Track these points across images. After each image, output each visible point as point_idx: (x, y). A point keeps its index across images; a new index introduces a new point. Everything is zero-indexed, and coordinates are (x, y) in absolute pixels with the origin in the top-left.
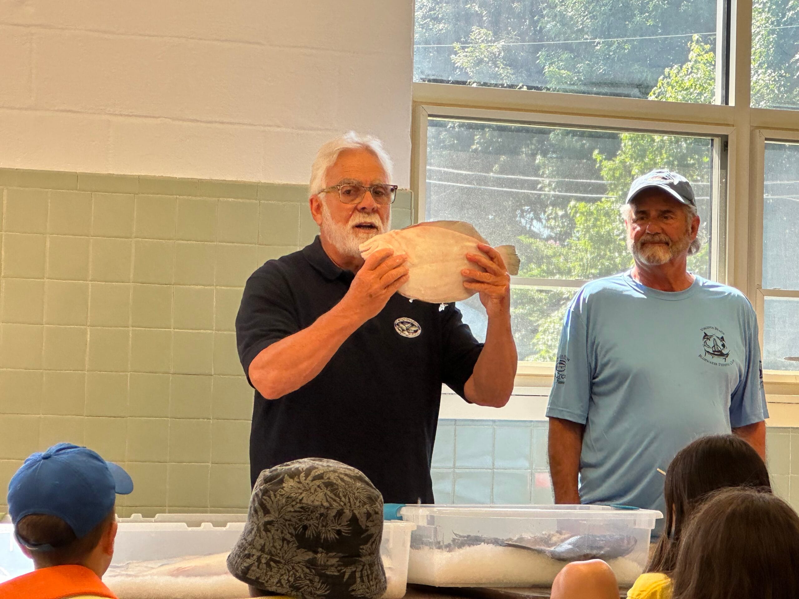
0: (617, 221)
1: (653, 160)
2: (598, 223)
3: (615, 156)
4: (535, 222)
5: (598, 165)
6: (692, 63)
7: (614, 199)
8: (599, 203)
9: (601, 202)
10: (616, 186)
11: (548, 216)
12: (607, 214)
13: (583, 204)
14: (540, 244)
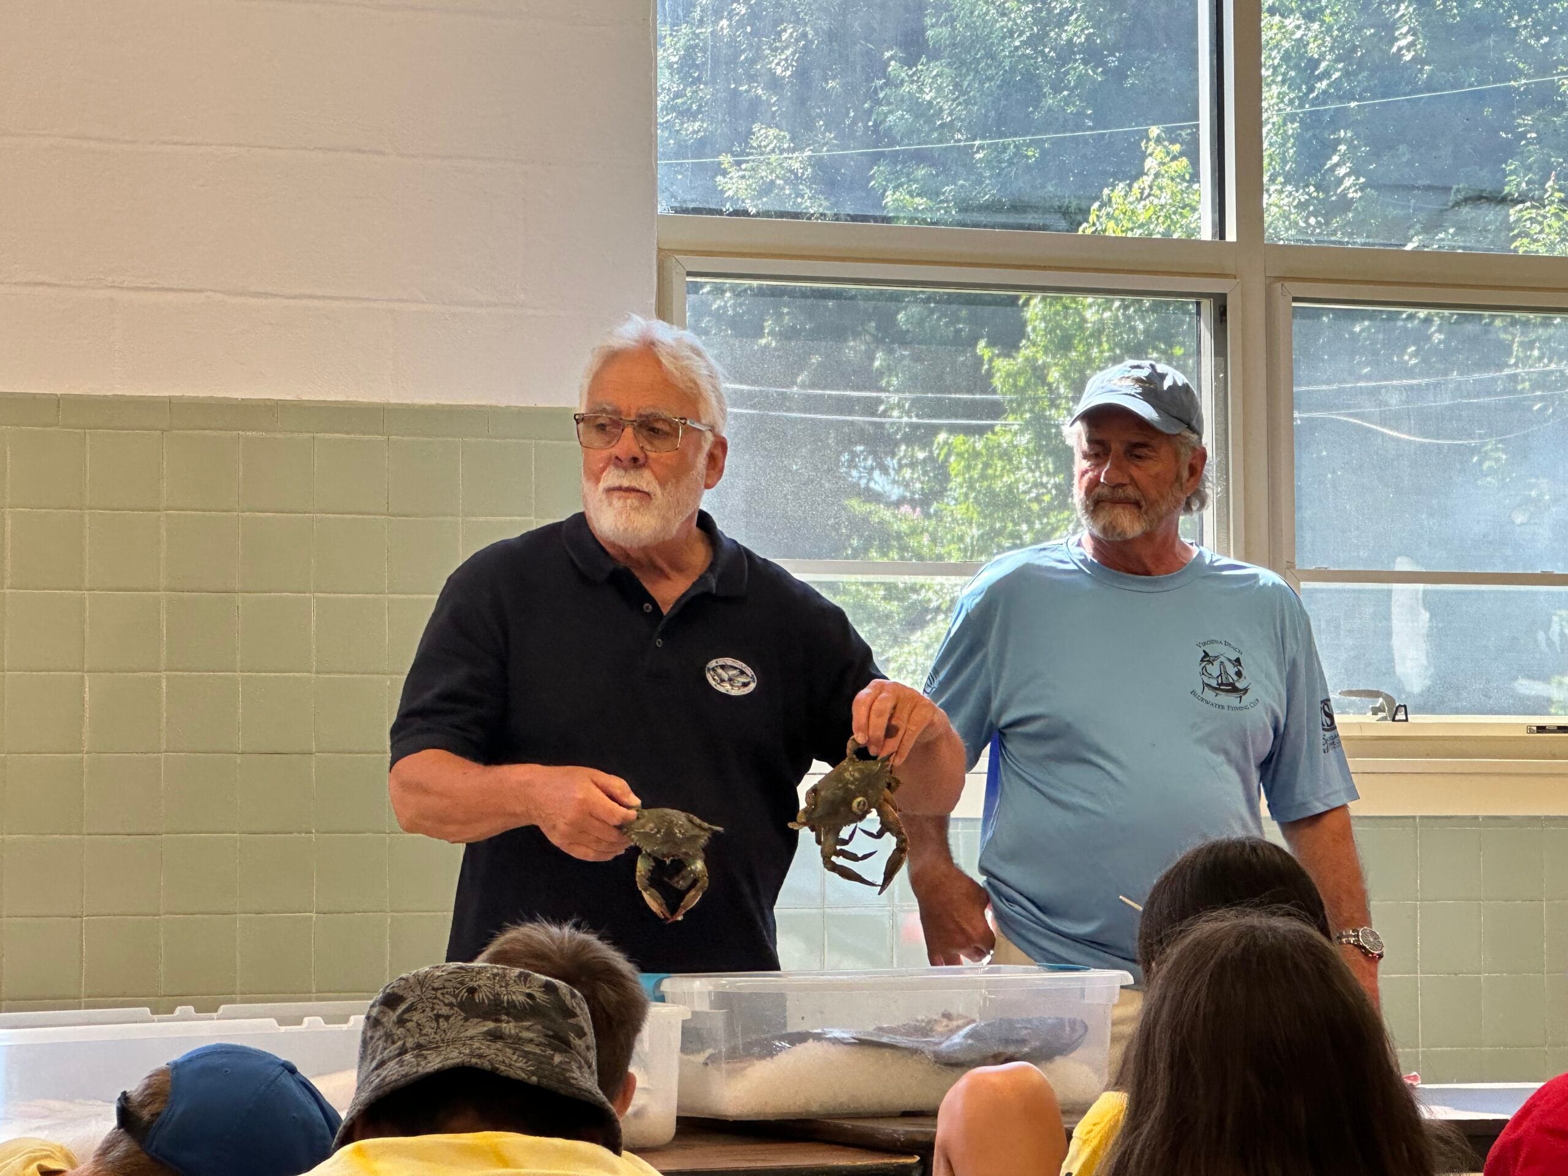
0: (1022, 469)
1: (1086, 353)
2: (990, 471)
3: (1017, 348)
4: (876, 474)
5: (986, 367)
6: (1152, 177)
7: (1016, 427)
8: (989, 435)
9: (994, 433)
10: (1019, 405)
11: (900, 460)
12: (1006, 455)
13: (961, 437)
14: (886, 514)
